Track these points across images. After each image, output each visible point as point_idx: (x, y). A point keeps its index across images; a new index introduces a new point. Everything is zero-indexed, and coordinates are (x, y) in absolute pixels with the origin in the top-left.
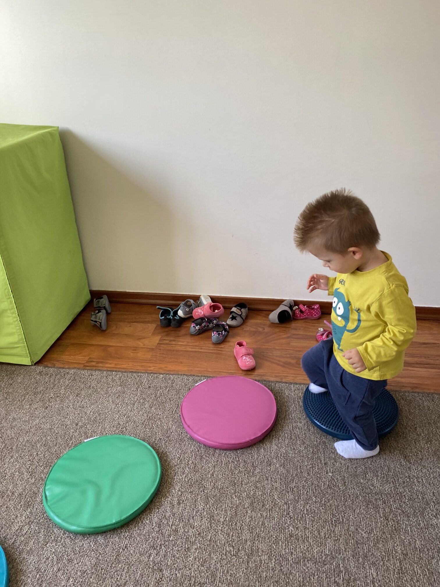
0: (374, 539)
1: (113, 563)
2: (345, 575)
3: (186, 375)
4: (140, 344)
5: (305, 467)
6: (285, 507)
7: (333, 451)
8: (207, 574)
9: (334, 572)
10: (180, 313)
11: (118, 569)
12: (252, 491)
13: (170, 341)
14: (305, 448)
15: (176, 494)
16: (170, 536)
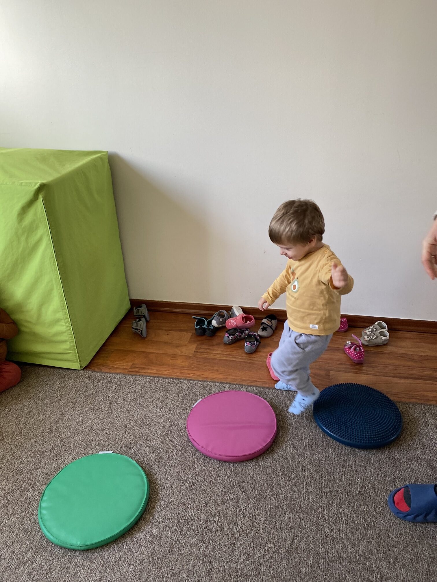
0: (403, 543)
1: (167, 554)
2: (377, 574)
3: (223, 383)
4: (178, 351)
5: (337, 474)
6: (321, 510)
7: (363, 459)
8: (252, 567)
9: (367, 571)
10: (214, 323)
11: (172, 559)
12: (289, 494)
13: (206, 349)
14: (337, 456)
15: (220, 493)
16: (216, 531)
